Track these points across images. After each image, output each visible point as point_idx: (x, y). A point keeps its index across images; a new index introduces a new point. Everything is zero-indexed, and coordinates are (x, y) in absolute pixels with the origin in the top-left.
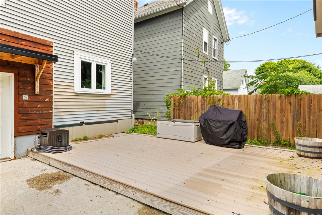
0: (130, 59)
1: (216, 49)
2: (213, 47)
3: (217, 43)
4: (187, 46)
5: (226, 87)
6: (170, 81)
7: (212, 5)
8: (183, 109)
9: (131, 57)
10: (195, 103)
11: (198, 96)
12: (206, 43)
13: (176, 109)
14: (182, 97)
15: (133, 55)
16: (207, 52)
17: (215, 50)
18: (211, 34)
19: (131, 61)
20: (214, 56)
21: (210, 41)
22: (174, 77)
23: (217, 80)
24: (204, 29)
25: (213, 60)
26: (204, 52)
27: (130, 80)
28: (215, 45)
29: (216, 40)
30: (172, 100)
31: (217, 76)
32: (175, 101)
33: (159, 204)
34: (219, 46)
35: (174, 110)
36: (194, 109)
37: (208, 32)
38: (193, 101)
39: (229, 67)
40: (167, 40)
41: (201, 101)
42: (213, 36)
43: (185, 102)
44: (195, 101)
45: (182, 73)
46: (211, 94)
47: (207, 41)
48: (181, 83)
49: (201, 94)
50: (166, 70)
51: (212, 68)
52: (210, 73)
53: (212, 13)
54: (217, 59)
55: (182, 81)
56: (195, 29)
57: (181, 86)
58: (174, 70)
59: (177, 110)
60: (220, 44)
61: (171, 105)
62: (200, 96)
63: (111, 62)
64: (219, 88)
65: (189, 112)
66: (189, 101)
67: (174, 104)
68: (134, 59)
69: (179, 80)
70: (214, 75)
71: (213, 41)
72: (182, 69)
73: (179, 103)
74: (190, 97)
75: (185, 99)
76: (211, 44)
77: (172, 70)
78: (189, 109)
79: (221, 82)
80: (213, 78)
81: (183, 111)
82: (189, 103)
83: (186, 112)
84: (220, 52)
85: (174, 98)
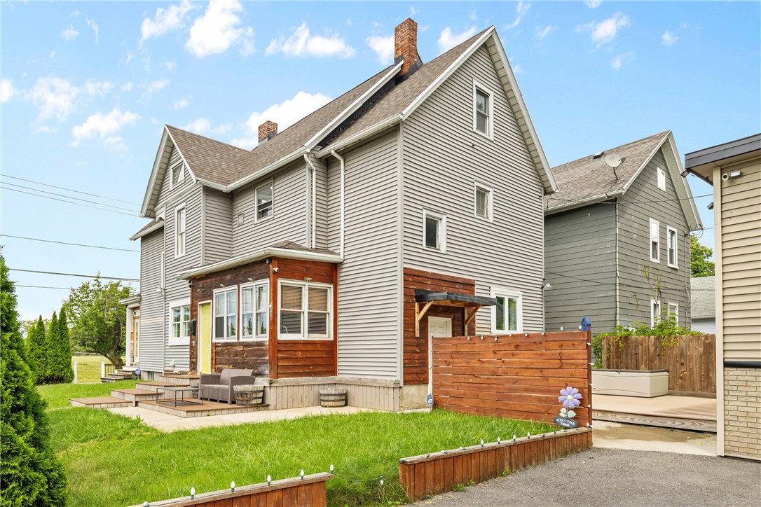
0: (540, 286)
1: (674, 248)
2: (669, 247)
3: (675, 237)
4: (623, 257)
5: (697, 315)
6: (595, 312)
7: (664, 172)
8: (624, 356)
9: (541, 283)
10: (644, 347)
11: (649, 337)
12: (654, 244)
13: (611, 357)
14: (623, 339)
15: (544, 279)
16: (657, 258)
17: (671, 251)
18: (663, 225)
19: (542, 288)
20: (671, 262)
21: (663, 238)
22: (602, 306)
23: (677, 305)
24: (651, 219)
25: (670, 270)
26: (652, 260)
27: (540, 316)
28: (671, 242)
29: (674, 232)
30: (604, 343)
31: (678, 298)
32: (609, 345)
33: (639, 420)
34: (682, 243)
35: (608, 359)
36: (642, 357)
37: (658, 222)
38: (642, 344)
39: (708, 256)
40: (589, 248)
41: (655, 344)
42: (669, 228)
43: (627, 347)
44: (644, 344)
45: (618, 300)
46: (671, 334)
47: (657, 240)
48: (616, 317)
49: (654, 334)
50: (588, 295)
51: (668, 286)
52: (663, 295)
53: (664, 189)
54: (677, 267)
55: (618, 312)
56: (636, 226)
57: (616, 320)
58: (603, 295)
59: (613, 358)
60: (682, 238)
61: (603, 351)
62: (653, 337)
63: (522, 293)
64: (683, 320)
65: (634, 362)
66: (634, 344)
67: (608, 349)
68: (548, 286)
69: (613, 311)
70: (671, 297)
71: (669, 234)
72: (618, 294)
73: (618, 347)
74: (636, 338)
75: (627, 341)
76: (664, 243)
77: (598, 296)
78: (634, 357)
79: (686, 308)
80: (671, 302)
81: (625, 360)
82: (634, 347)
83: (629, 361)
84: (682, 254)
85: (608, 340)
